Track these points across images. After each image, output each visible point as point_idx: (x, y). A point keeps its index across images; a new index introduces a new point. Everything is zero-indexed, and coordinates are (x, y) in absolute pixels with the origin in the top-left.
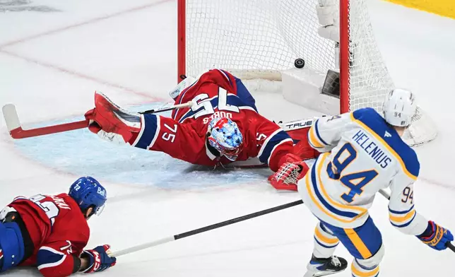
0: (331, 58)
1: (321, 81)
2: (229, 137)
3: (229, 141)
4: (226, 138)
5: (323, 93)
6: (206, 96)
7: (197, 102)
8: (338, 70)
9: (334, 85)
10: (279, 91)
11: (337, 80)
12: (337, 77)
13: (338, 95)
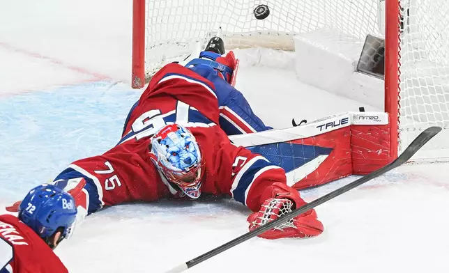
0: (372, 16)
1: (355, 52)
2: (173, 153)
3: (174, 159)
4: (169, 154)
5: (358, 71)
6: (158, 112)
7: (143, 121)
8: (383, 37)
9: (376, 58)
10: (289, 67)
11: (381, 51)
12: (382, 46)
13: (383, 74)
